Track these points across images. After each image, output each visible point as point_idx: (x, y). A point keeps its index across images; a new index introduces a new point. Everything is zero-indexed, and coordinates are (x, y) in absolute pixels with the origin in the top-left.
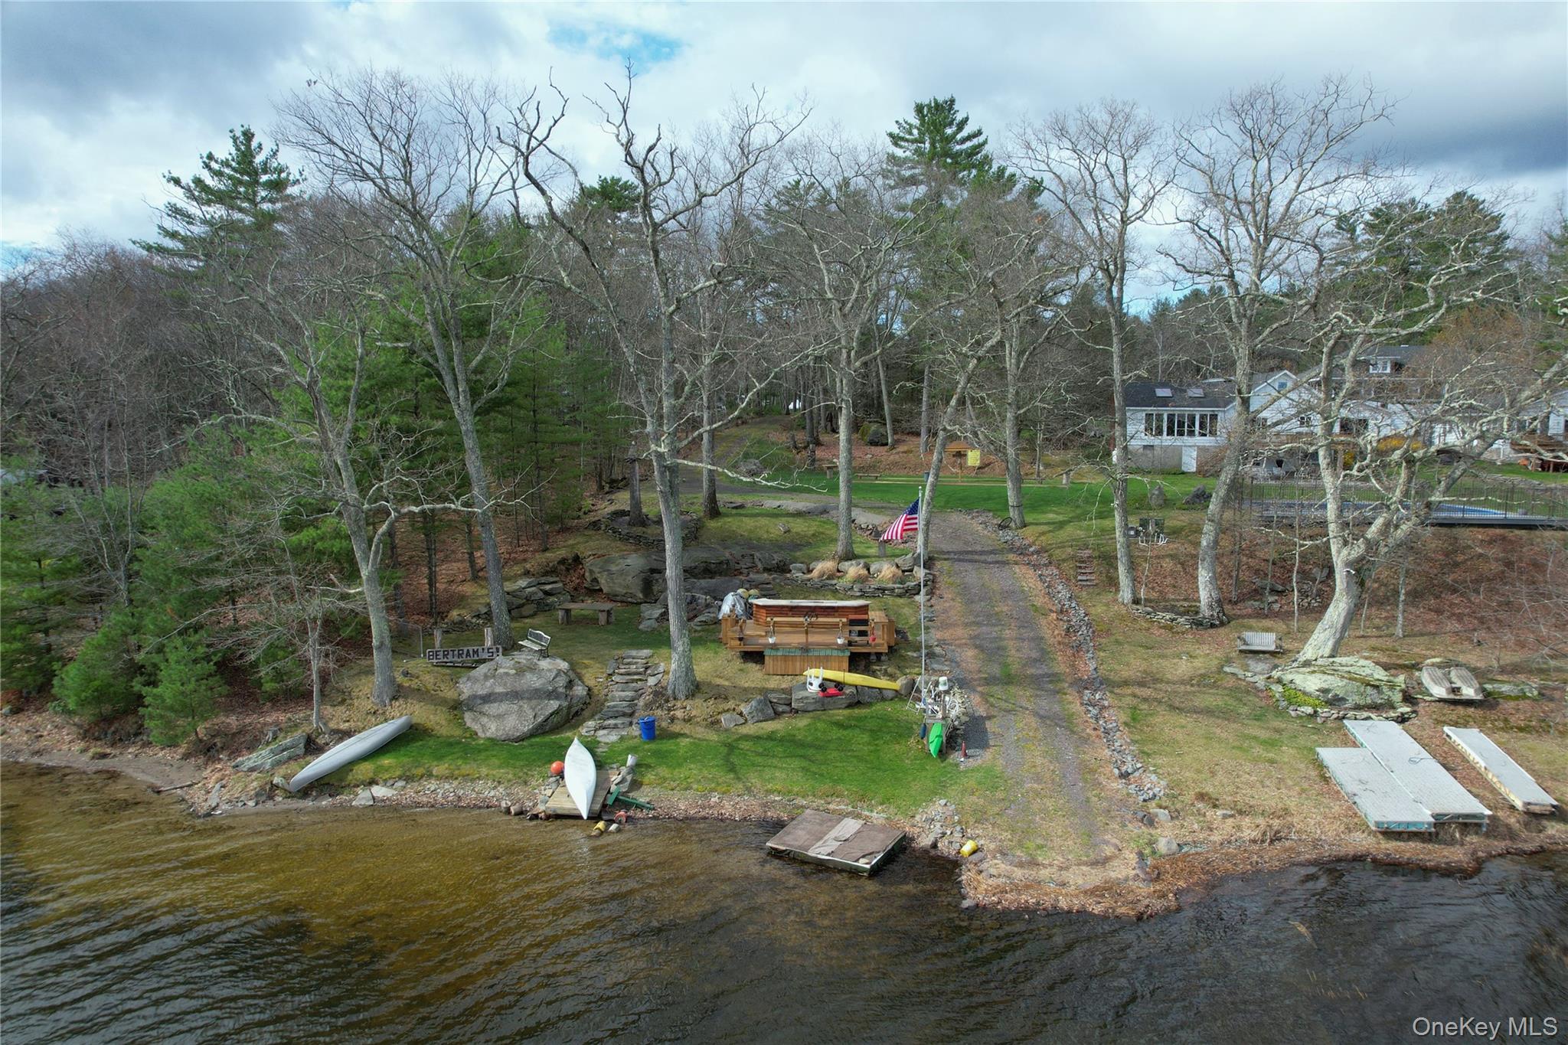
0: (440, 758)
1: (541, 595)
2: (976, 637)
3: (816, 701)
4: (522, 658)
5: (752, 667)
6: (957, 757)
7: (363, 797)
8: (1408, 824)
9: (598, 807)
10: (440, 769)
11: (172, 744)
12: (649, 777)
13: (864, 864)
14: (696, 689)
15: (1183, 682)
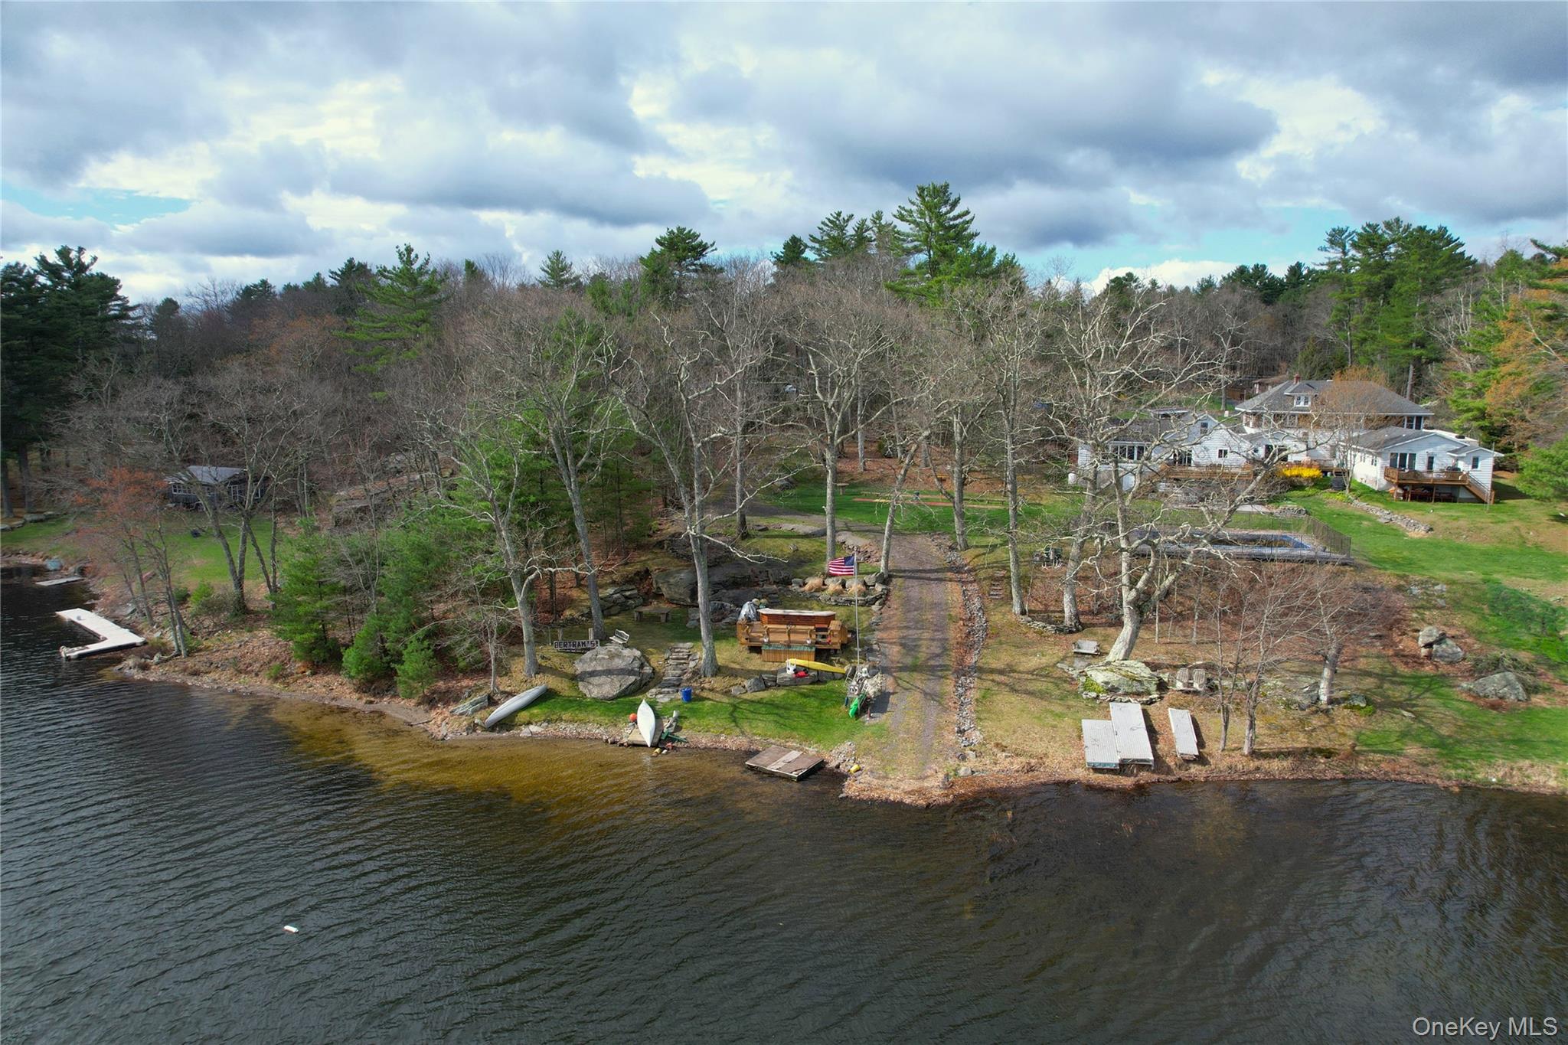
0: (566, 709)
1: (623, 599)
2: (904, 638)
3: (791, 680)
4: (611, 648)
5: (755, 656)
6: (866, 718)
7: (525, 732)
8: (1105, 764)
9: (656, 740)
10: (566, 716)
11: (409, 697)
12: (686, 724)
13: (794, 774)
14: (718, 671)
15: (1028, 673)
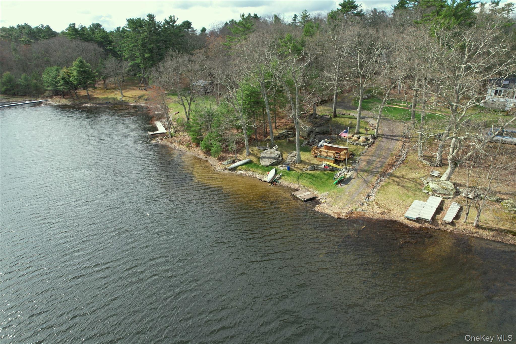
0: (252, 167)
1: (287, 134)
2: (370, 159)
3: (323, 168)
4: (272, 150)
5: (316, 158)
6: (339, 185)
7: (238, 172)
8: (411, 218)
9: (271, 181)
10: (251, 169)
12: (283, 178)
13: (303, 200)
14: (301, 162)
15: (408, 179)
